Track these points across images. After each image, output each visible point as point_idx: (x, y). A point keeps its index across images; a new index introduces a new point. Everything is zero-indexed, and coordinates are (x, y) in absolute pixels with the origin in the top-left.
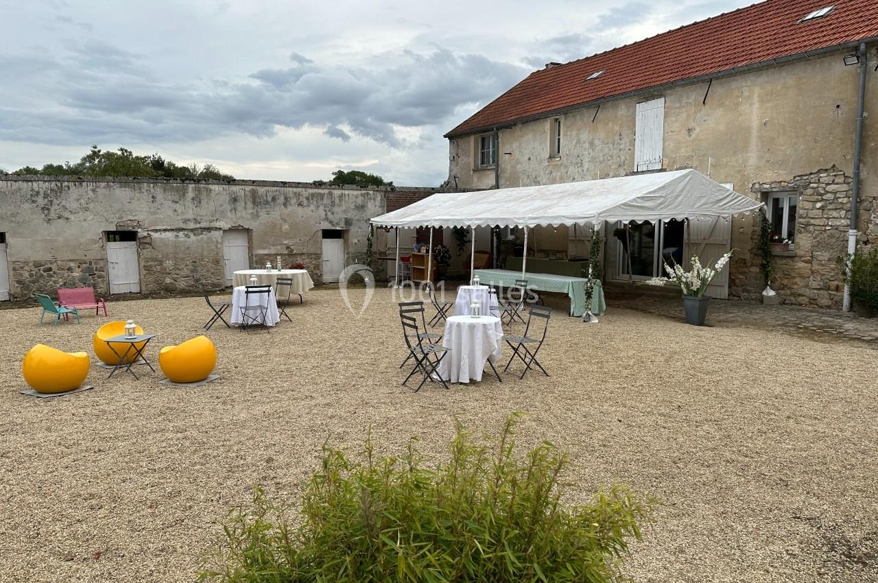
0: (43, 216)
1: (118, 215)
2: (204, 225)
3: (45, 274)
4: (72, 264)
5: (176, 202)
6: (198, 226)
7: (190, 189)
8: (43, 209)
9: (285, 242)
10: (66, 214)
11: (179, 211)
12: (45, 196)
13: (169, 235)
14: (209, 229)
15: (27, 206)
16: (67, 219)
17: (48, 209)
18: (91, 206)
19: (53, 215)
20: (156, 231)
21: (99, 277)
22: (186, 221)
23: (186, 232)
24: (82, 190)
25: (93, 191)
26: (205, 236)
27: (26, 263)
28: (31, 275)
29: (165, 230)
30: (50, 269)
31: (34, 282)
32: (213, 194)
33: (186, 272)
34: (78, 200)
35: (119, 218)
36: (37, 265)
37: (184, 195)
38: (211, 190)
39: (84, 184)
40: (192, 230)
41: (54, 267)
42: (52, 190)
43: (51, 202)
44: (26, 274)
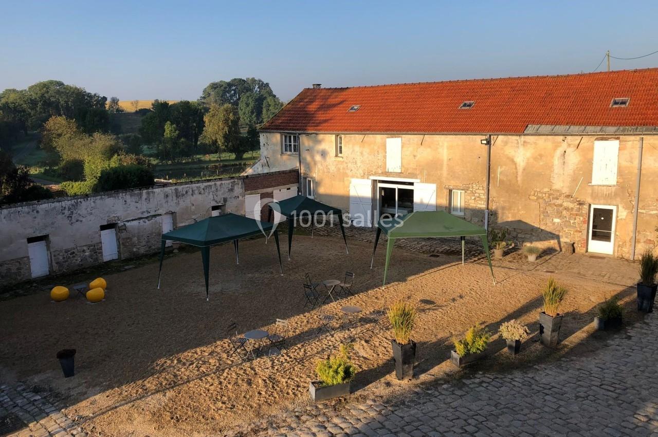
0: (69, 221)
1: (107, 215)
2: (152, 213)
3: (71, 256)
4: (85, 248)
5: (137, 202)
6: (149, 215)
7: (144, 193)
8: (68, 217)
9: (193, 217)
10: (81, 219)
11: (139, 207)
12: (69, 209)
13: (135, 223)
14: (155, 216)
15: (60, 216)
16: (81, 221)
17: (71, 217)
18: (93, 212)
19: (74, 220)
20: (128, 221)
21: (99, 253)
22: (143, 213)
23: (144, 220)
24: (88, 202)
25: (94, 202)
26: (154, 220)
27: (61, 251)
28: (64, 258)
29: (133, 220)
30: (74, 253)
31: (65, 262)
32: (156, 194)
33: (144, 243)
34: (86, 209)
35: (108, 216)
36: (67, 251)
37: (141, 197)
38: (154, 192)
39: (89, 199)
40: (147, 218)
41: (75, 251)
42: (72, 205)
43: (72, 212)
44: (61, 258)
